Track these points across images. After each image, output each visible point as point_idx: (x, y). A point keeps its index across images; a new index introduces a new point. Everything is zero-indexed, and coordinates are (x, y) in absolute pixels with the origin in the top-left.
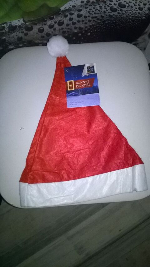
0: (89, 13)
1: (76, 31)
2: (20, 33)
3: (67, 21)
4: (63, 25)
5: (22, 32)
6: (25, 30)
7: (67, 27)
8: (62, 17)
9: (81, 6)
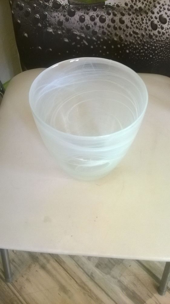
0: (130, 23)
1: (115, 39)
2: (62, 15)
3: (109, 21)
4: (104, 24)
5: (64, 16)
6: (67, 13)
7: (108, 29)
8: (104, 13)
9: (125, 9)
